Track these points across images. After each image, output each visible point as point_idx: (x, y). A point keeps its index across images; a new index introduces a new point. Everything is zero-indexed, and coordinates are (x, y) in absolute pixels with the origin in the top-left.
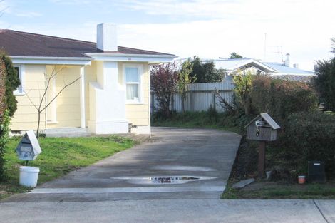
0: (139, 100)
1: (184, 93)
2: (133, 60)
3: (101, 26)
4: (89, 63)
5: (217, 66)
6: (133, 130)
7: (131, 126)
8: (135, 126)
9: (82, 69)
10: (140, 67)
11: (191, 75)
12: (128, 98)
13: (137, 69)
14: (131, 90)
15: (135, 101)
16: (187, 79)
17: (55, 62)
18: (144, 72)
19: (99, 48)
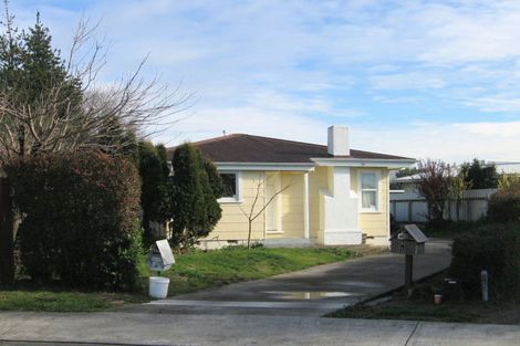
0: (376, 209)
1: (459, 200)
2: (367, 165)
3: (331, 129)
4: (313, 169)
5: (499, 170)
6: (368, 242)
7: (365, 237)
8: (372, 237)
9: (307, 175)
10: (378, 173)
11: (466, 180)
12: (364, 206)
13: (374, 175)
14: (367, 198)
15: (372, 210)
16: (462, 185)
17: (279, 169)
18: (382, 178)
19: (329, 152)
